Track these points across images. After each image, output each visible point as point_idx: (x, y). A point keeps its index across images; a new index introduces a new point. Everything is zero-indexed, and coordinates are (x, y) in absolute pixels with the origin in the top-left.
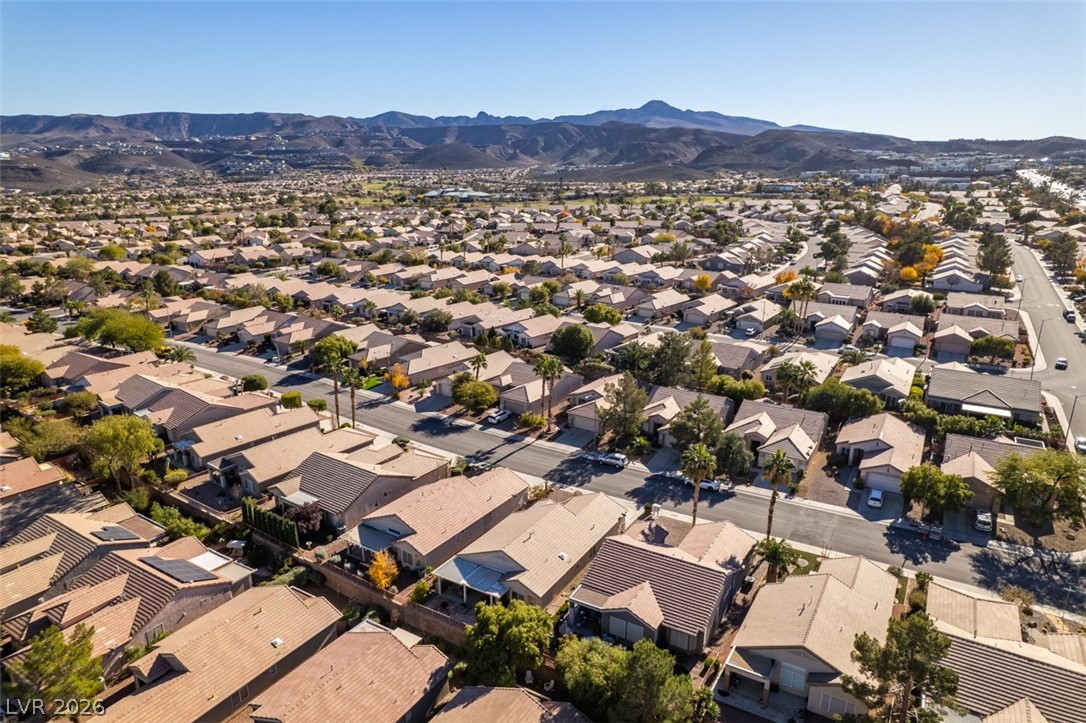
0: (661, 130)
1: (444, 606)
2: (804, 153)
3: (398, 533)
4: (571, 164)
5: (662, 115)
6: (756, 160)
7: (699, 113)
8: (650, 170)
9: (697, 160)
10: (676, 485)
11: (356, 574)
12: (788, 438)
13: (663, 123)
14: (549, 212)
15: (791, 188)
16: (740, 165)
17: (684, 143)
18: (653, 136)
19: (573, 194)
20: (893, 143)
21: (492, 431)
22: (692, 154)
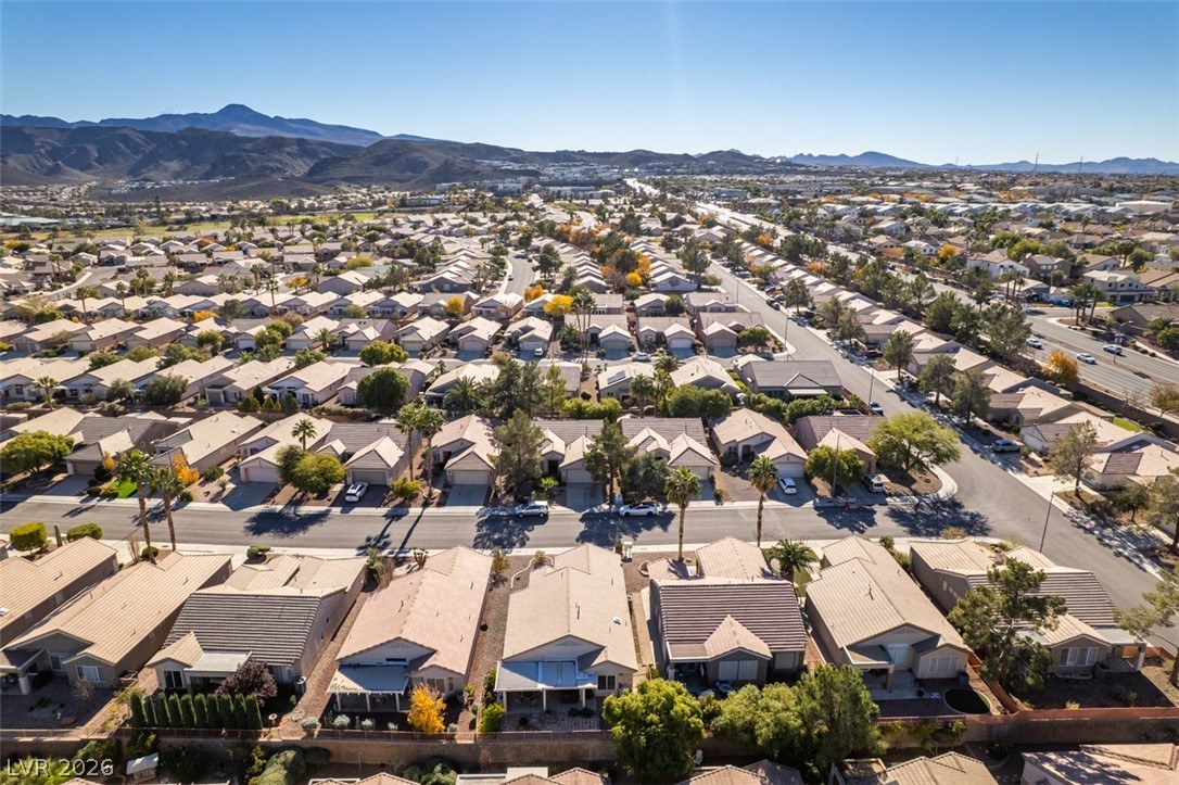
0: (257, 139)
1: (524, 723)
2: (425, 165)
3: (404, 660)
4: (146, 180)
5: (246, 121)
6: (376, 172)
7: (290, 120)
8: (260, 185)
9: (312, 173)
10: (615, 520)
11: (388, 729)
12: (689, 448)
13: (250, 131)
14: (180, 240)
15: (437, 202)
16: (361, 178)
17: (288, 154)
18: (249, 146)
19: (183, 216)
20: (509, 154)
21: (357, 511)
22: (301, 168)
